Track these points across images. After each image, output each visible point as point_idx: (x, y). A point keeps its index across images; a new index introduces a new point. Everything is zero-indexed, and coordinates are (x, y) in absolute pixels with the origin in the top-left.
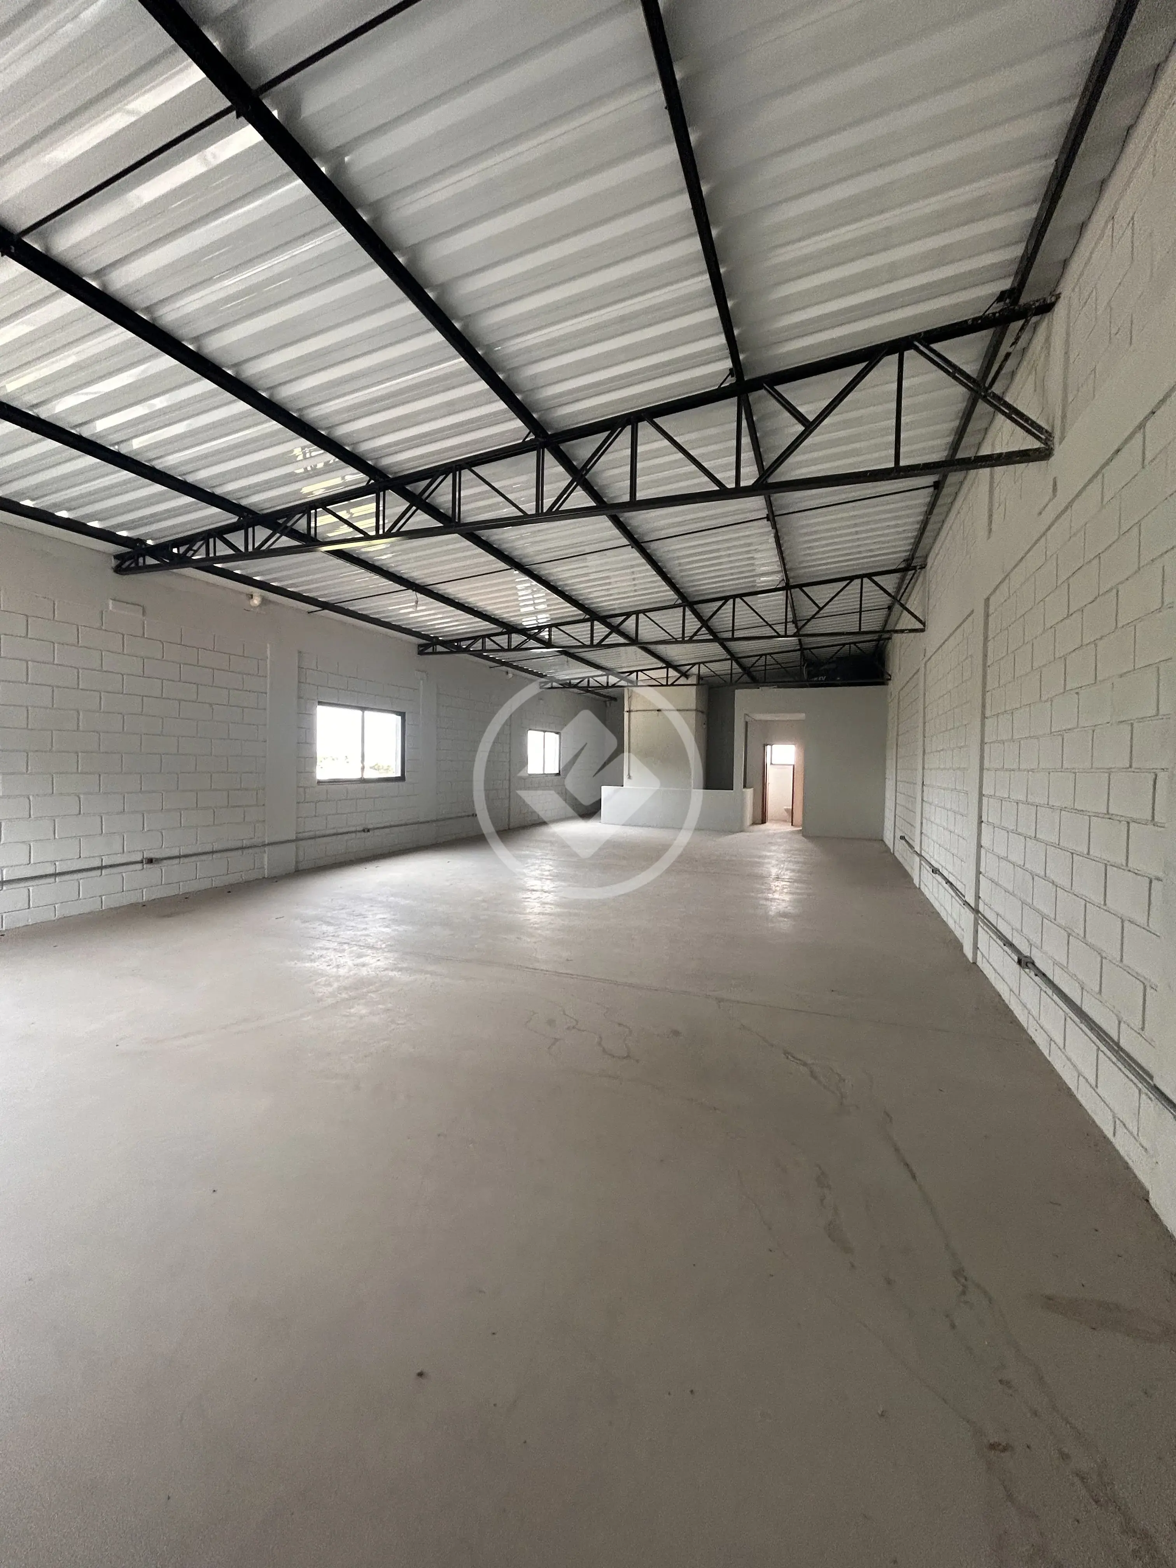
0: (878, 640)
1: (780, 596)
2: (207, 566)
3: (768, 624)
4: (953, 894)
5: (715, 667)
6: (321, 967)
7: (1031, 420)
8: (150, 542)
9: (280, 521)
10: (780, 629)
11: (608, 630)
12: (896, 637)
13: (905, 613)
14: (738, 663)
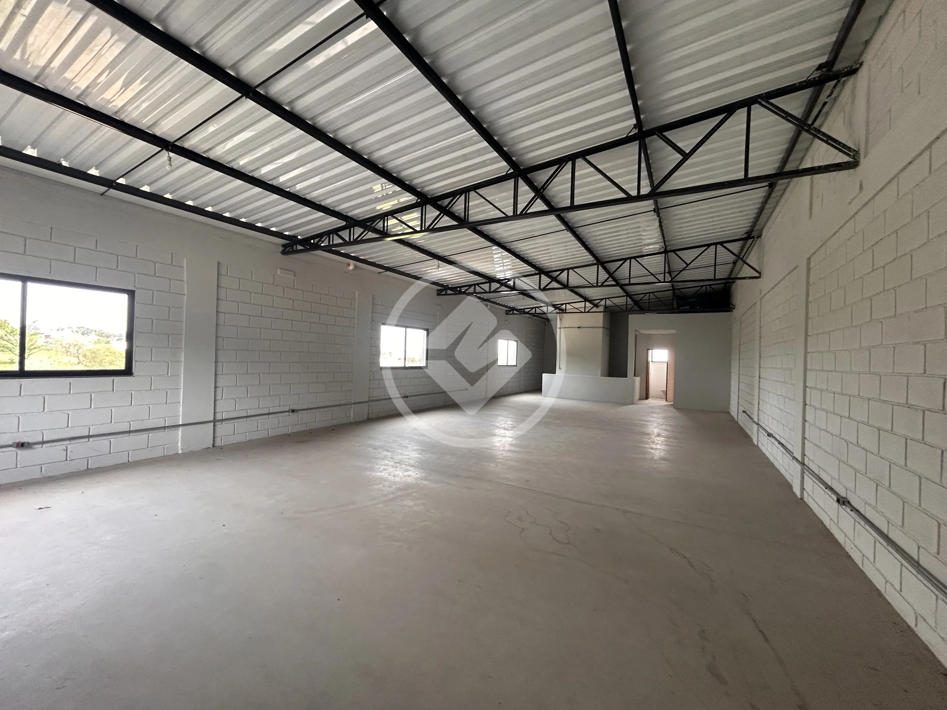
0: (726, 283)
1: (661, 257)
2: (329, 249)
3: (652, 274)
4: (784, 451)
5: (616, 301)
6: (385, 476)
7: (842, 143)
8: (299, 237)
9: (368, 224)
10: (661, 277)
11: (549, 280)
12: (739, 282)
13: (745, 265)
14: (632, 299)
